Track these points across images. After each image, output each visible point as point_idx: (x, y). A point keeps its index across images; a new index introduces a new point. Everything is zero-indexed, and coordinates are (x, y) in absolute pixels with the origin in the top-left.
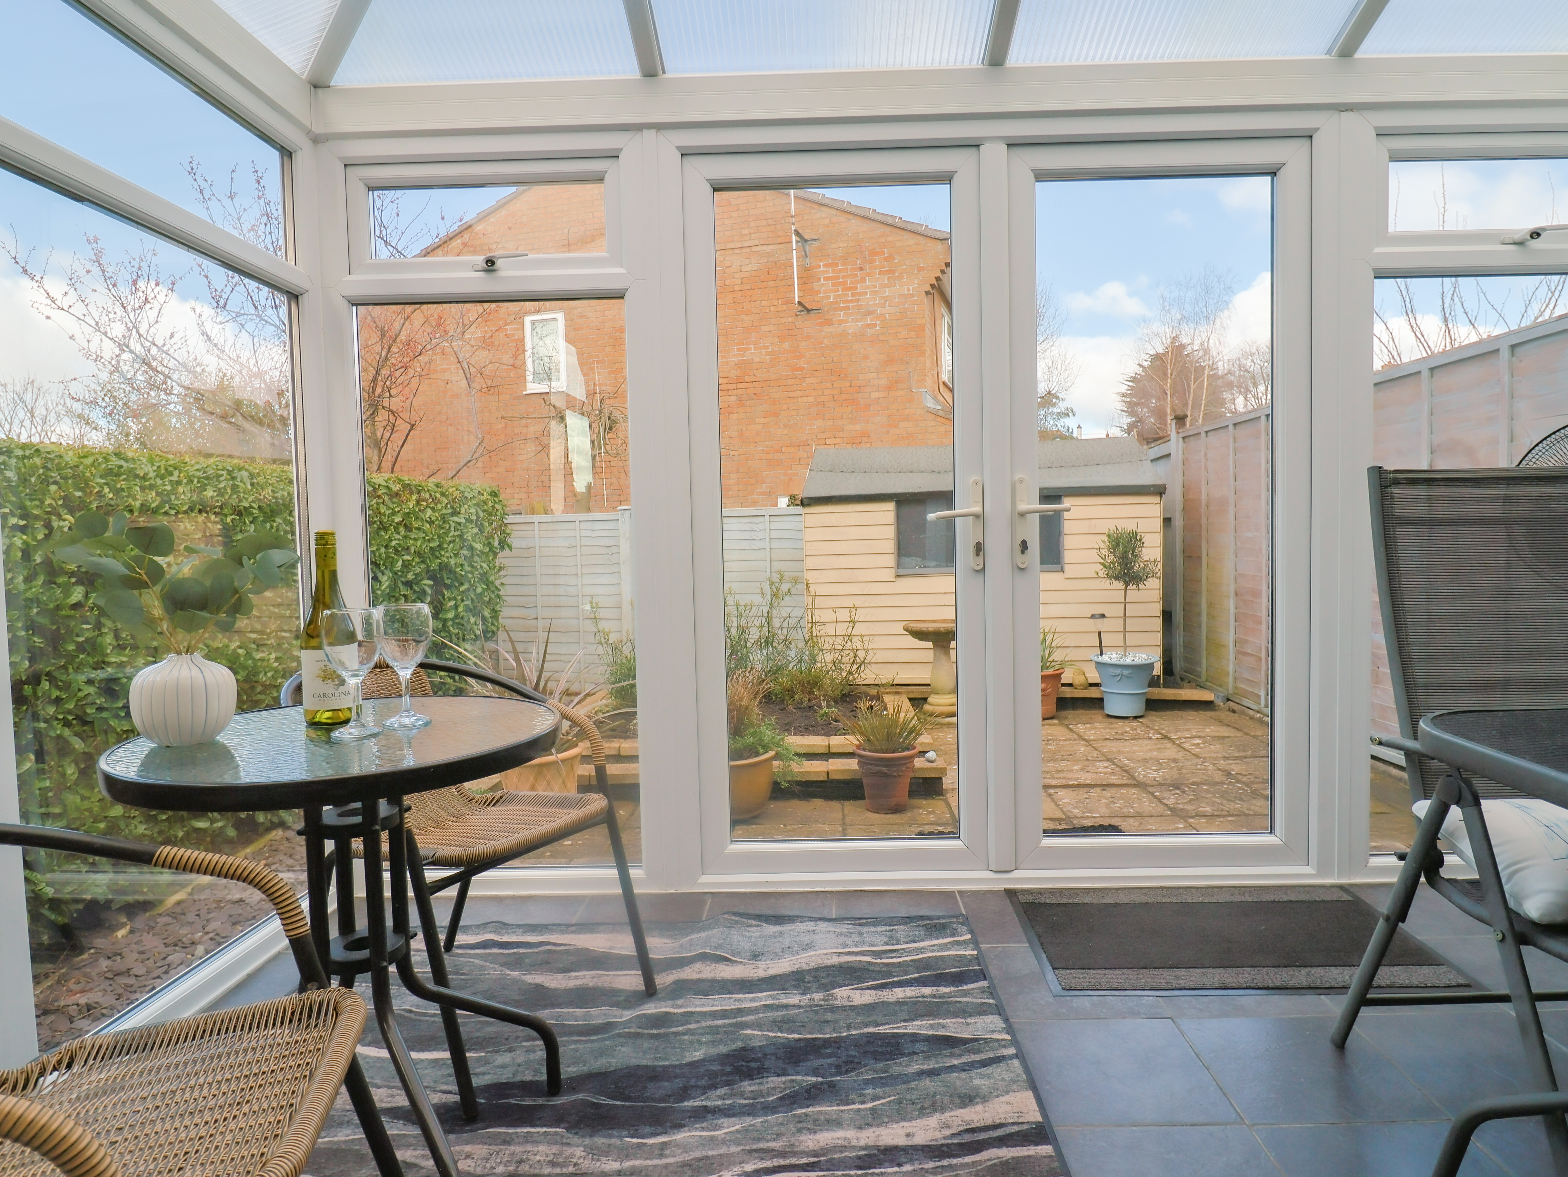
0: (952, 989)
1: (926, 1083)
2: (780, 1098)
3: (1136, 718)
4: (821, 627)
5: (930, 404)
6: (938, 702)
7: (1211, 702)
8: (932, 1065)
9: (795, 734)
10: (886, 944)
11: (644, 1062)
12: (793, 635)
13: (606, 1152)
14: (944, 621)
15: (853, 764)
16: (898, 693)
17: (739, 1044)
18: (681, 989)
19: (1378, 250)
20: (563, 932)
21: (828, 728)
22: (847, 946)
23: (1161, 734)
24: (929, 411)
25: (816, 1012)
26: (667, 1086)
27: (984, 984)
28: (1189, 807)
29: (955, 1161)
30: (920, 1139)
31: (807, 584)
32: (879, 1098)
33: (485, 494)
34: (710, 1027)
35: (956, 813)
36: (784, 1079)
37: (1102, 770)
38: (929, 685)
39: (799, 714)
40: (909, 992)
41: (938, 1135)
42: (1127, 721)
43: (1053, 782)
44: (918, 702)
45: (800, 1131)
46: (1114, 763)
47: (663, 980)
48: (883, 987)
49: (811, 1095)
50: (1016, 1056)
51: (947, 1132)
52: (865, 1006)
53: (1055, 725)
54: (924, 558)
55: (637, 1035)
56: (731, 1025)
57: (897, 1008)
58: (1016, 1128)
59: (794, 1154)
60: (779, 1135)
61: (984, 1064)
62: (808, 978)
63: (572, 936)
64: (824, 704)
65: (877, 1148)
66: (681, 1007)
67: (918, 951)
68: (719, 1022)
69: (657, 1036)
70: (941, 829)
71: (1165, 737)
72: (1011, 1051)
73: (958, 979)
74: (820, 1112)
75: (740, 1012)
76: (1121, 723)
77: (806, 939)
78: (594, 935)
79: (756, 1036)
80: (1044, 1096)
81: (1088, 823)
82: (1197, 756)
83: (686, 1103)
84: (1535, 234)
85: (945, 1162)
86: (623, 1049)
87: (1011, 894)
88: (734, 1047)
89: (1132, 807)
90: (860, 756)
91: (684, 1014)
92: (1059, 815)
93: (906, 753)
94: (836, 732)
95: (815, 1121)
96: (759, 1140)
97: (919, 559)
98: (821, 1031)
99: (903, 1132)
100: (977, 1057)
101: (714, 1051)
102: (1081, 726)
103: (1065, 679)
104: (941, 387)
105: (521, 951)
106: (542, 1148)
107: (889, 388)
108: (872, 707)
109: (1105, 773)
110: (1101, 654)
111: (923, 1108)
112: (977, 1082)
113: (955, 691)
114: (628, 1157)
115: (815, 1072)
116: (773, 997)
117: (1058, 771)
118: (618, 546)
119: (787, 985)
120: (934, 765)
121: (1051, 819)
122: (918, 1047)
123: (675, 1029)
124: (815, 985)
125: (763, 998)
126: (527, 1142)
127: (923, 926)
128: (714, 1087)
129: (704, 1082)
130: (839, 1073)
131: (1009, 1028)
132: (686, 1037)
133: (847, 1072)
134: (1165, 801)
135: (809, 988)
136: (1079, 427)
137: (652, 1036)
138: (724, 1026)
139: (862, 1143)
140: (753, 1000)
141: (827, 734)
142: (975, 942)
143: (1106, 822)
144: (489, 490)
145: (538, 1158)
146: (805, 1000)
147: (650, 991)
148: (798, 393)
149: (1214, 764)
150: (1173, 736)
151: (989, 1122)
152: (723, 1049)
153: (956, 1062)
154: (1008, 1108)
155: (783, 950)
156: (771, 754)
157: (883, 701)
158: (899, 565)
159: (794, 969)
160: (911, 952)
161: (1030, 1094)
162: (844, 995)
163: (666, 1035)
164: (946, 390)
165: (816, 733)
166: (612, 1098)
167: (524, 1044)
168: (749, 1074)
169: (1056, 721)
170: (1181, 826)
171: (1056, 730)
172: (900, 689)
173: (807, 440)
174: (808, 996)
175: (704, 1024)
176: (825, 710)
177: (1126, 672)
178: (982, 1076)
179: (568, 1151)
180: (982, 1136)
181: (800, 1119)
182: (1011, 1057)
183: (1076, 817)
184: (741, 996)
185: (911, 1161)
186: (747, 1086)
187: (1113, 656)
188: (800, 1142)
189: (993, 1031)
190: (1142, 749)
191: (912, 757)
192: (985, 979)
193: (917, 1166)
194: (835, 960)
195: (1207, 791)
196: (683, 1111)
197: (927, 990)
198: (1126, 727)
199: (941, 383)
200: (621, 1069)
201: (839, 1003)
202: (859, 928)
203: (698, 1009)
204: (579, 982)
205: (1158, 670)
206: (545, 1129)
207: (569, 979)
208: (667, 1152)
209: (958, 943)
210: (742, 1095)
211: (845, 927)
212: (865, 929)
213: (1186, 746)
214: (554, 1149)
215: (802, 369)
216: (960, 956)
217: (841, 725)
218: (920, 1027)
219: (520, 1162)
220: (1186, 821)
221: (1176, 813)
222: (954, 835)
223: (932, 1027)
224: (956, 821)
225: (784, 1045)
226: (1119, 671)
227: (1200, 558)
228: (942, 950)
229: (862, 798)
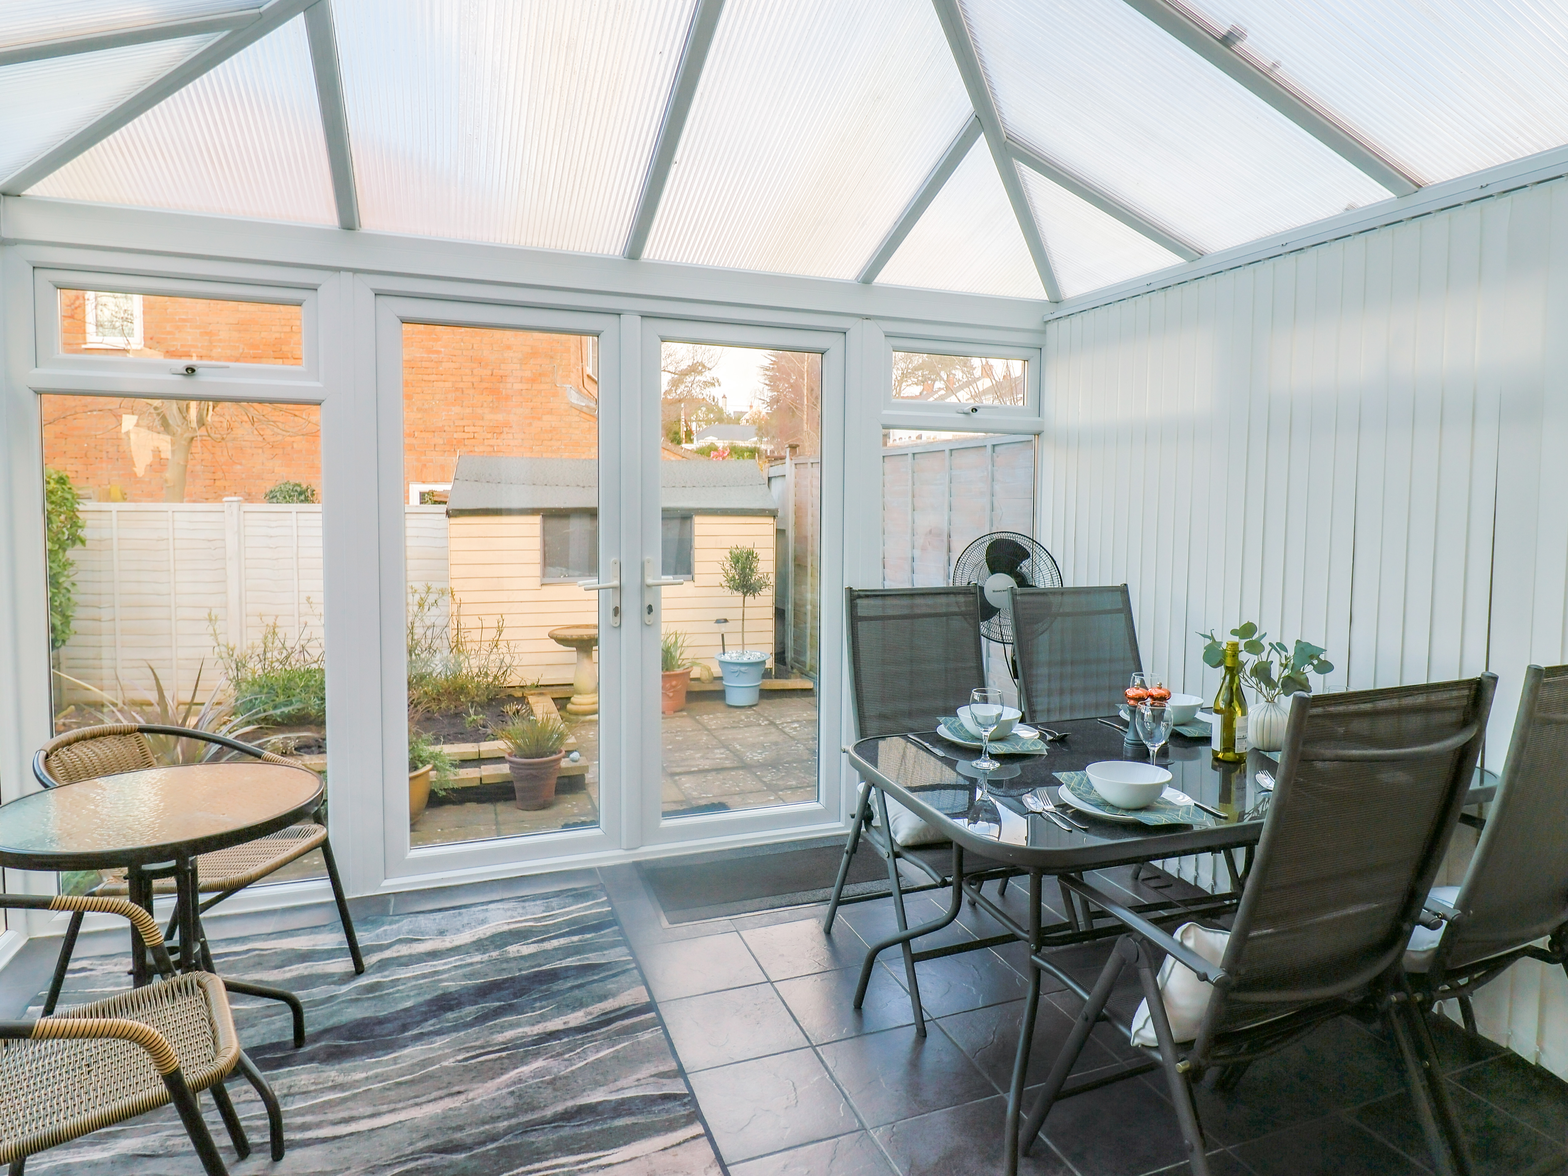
0: (593, 934)
1: (576, 992)
2: (476, 1018)
3: (751, 706)
4: (466, 635)
5: (574, 398)
6: (580, 702)
7: (811, 690)
8: (579, 982)
9: (444, 743)
10: (544, 911)
11: (367, 1015)
12: (437, 643)
13: (354, 1070)
14: (587, 626)
15: (504, 769)
16: (541, 694)
17: (440, 992)
18: (383, 965)
19: (885, 412)
20: (265, 940)
21: (477, 736)
22: (514, 917)
23: (768, 720)
24: (573, 406)
25: (495, 964)
26: (389, 1026)
27: (616, 928)
28: (780, 783)
29: (595, 1032)
30: (572, 1024)
31: (452, 592)
32: (545, 1008)
33: (52, 482)
34: (415, 985)
35: (596, 804)
36: (476, 1007)
37: (719, 755)
38: (572, 685)
39: (446, 721)
40: (562, 941)
41: (585, 1019)
42: (743, 710)
43: (678, 770)
44: (562, 702)
45: (492, 1033)
46: (729, 750)
47: (368, 961)
48: (543, 940)
49: (497, 1013)
50: (636, 968)
51: (590, 1017)
52: (530, 955)
53: (683, 716)
54: (568, 568)
55: (357, 1000)
56: (431, 982)
57: (554, 952)
58: (634, 1007)
59: (490, 1046)
60: (477, 1039)
61: (614, 976)
62: (486, 943)
63: (275, 941)
64: (472, 711)
65: (545, 1033)
66: (388, 976)
67: (568, 913)
68: (421, 981)
69: (374, 998)
70: (583, 819)
71: (772, 723)
72: (633, 965)
73: (597, 928)
74: (505, 1021)
75: (436, 973)
76: (738, 712)
77: (481, 916)
78: (295, 939)
79: (451, 986)
80: (652, 988)
81: (703, 802)
82: (793, 738)
83: (406, 1034)
84: (975, 410)
85: (589, 1034)
86: (349, 1010)
87: (637, 865)
88: (436, 994)
89: (738, 786)
90: (511, 762)
91: (392, 981)
92: (681, 798)
93: (554, 757)
94: (485, 738)
95: (502, 1027)
96: (465, 1043)
97: (564, 569)
98: (500, 975)
99: (562, 1022)
100: (611, 973)
101: (421, 999)
102: (705, 717)
103: (692, 675)
104: (586, 379)
105: (231, 958)
106: (303, 1077)
107: (533, 380)
108: (518, 711)
109: (720, 759)
110: (724, 653)
111: (574, 1007)
112: (609, 987)
113: (597, 690)
114: (370, 1069)
115: (499, 1000)
116: (461, 960)
117: (683, 760)
118: (224, 540)
119: (471, 950)
120: (577, 764)
121: (675, 802)
122: (570, 973)
123: (387, 991)
124: (492, 947)
125: (453, 961)
126: (290, 1076)
127: (572, 896)
128: (426, 1020)
129: (418, 1018)
130: (517, 998)
131: (632, 953)
132: (397, 995)
133: (520, 997)
134: (765, 779)
135: (487, 950)
136: (724, 397)
137: (369, 999)
138: (426, 983)
139: (535, 1033)
140: (445, 964)
141: (476, 741)
142: (609, 902)
143: (716, 801)
144: (55, 476)
145: (303, 1082)
146: (486, 957)
147: (359, 969)
148: (433, 378)
149: (804, 745)
150: (778, 722)
151: (617, 1007)
152: (428, 997)
153: (596, 978)
154: (629, 997)
155: (463, 926)
156: (429, 767)
157: (528, 703)
158: (544, 575)
159: (474, 939)
160: (562, 915)
161: (644, 987)
162: (513, 950)
163: (381, 996)
164: (590, 382)
165: (465, 741)
166: (349, 1040)
167: (264, 1020)
168: (451, 1009)
169: (685, 713)
170: (772, 798)
171: (683, 722)
172: (543, 690)
173: (443, 426)
174: (488, 955)
175: (409, 985)
176: (473, 717)
177: (743, 669)
178: (613, 983)
179: (325, 1075)
180: (613, 1015)
181: (491, 1028)
182: (632, 969)
183: (695, 798)
184: (435, 963)
185: (568, 1036)
186: (450, 1015)
187: (732, 655)
188: (493, 1040)
189: (621, 956)
190: (752, 735)
191: (559, 760)
192: (616, 925)
193: (571, 1038)
194: (506, 928)
195: (796, 768)
196: (405, 1038)
197: (575, 938)
198: (742, 715)
199: (585, 376)
200: (351, 1022)
201: (511, 955)
202: (522, 904)
203: (402, 976)
204: (294, 974)
205: (770, 664)
206: (302, 1066)
207: (285, 972)
208: (400, 1061)
209: (598, 904)
210: (448, 1021)
211: (511, 905)
212: (527, 904)
213: (787, 730)
214: (314, 1076)
215: (438, 352)
216: (599, 913)
217: (489, 731)
218: (571, 961)
219: (291, 1087)
220: (776, 794)
221: (772, 788)
222: (595, 823)
223: (579, 960)
224: (596, 811)
225: (473, 987)
226: (736, 668)
227: (806, 567)
228: (586, 910)
229: (515, 799)
